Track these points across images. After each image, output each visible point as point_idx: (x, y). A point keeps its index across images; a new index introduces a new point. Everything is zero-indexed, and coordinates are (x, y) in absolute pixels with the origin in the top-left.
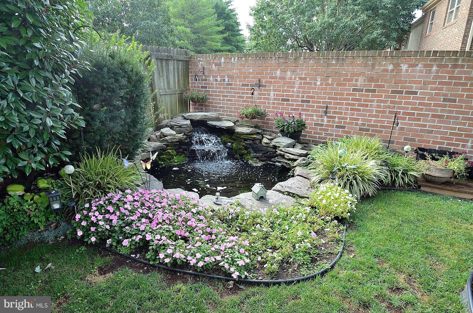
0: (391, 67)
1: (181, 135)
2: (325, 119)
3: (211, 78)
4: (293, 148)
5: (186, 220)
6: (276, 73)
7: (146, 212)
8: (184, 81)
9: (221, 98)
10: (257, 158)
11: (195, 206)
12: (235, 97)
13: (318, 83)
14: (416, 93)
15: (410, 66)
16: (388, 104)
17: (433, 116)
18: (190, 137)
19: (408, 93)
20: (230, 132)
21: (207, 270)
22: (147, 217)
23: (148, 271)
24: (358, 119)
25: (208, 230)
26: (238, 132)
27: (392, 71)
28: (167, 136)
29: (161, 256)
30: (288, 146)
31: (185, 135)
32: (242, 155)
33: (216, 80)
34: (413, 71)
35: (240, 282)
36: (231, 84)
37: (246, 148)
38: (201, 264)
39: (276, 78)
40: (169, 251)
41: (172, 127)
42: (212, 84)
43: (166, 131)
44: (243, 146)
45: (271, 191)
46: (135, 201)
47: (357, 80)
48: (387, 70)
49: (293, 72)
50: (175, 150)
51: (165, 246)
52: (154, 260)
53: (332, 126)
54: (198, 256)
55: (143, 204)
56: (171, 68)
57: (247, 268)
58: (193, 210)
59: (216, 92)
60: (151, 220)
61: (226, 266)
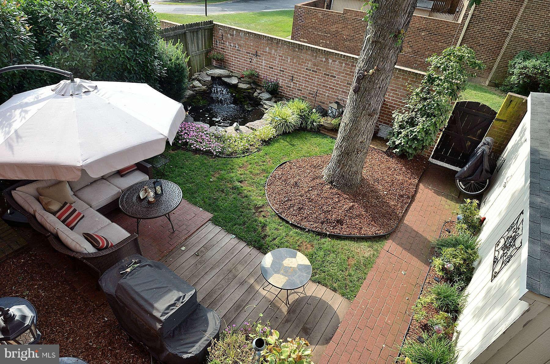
0: (324, 60)
1: (204, 87)
2: (292, 84)
3: (227, 43)
4: (270, 101)
5: (201, 136)
6: (266, 49)
7: (186, 132)
8: (209, 43)
9: (234, 59)
10: (250, 104)
11: (206, 131)
12: (242, 59)
13: (289, 61)
14: (335, 77)
15: (333, 61)
16: (322, 81)
17: (342, 92)
18: (210, 89)
19: (331, 76)
20: (235, 87)
21: (207, 152)
22: (187, 134)
23: (188, 151)
24: (308, 87)
25: (209, 140)
26: (239, 87)
27: (325, 62)
28: (196, 87)
29: (192, 147)
30: (267, 100)
31: (207, 87)
32: (241, 102)
33: (231, 46)
34: (334, 64)
35: (216, 156)
36: (240, 51)
37: (244, 98)
38: (204, 150)
39: (266, 52)
40: (195, 145)
41: (199, 81)
42: (228, 48)
43: (196, 83)
44: (243, 96)
45: (244, 126)
46: (182, 127)
47: (308, 64)
48: (322, 61)
49: (276, 50)
50: (201, 96)
51: (194, 144)
52: (190, 148)
53: (296, 89)
54: (204, 147)
55: (185, 129)
56: (200, 36)
57: (219, 152)
58: (205, 132)
59: (230, 53)
60: (188, 135)
61: (213, 151)
